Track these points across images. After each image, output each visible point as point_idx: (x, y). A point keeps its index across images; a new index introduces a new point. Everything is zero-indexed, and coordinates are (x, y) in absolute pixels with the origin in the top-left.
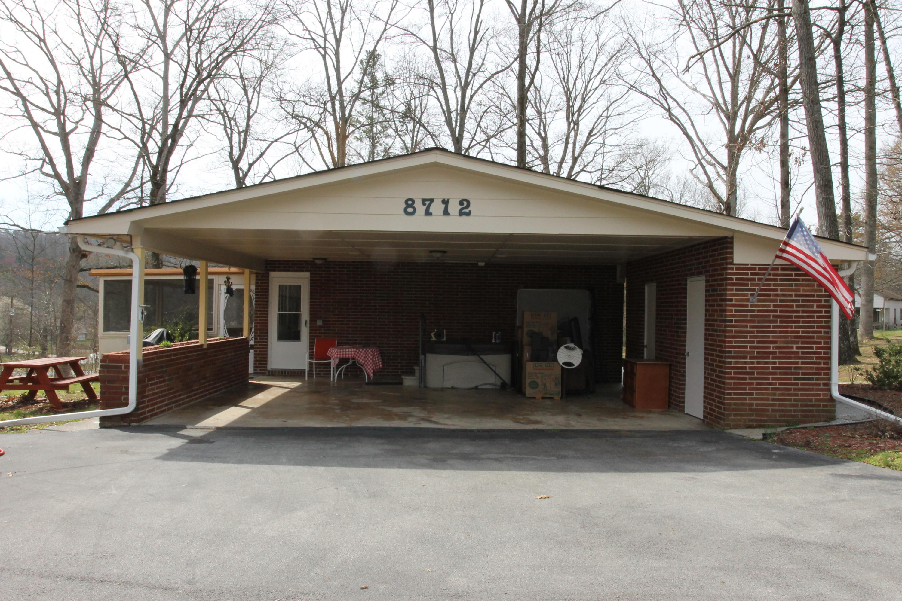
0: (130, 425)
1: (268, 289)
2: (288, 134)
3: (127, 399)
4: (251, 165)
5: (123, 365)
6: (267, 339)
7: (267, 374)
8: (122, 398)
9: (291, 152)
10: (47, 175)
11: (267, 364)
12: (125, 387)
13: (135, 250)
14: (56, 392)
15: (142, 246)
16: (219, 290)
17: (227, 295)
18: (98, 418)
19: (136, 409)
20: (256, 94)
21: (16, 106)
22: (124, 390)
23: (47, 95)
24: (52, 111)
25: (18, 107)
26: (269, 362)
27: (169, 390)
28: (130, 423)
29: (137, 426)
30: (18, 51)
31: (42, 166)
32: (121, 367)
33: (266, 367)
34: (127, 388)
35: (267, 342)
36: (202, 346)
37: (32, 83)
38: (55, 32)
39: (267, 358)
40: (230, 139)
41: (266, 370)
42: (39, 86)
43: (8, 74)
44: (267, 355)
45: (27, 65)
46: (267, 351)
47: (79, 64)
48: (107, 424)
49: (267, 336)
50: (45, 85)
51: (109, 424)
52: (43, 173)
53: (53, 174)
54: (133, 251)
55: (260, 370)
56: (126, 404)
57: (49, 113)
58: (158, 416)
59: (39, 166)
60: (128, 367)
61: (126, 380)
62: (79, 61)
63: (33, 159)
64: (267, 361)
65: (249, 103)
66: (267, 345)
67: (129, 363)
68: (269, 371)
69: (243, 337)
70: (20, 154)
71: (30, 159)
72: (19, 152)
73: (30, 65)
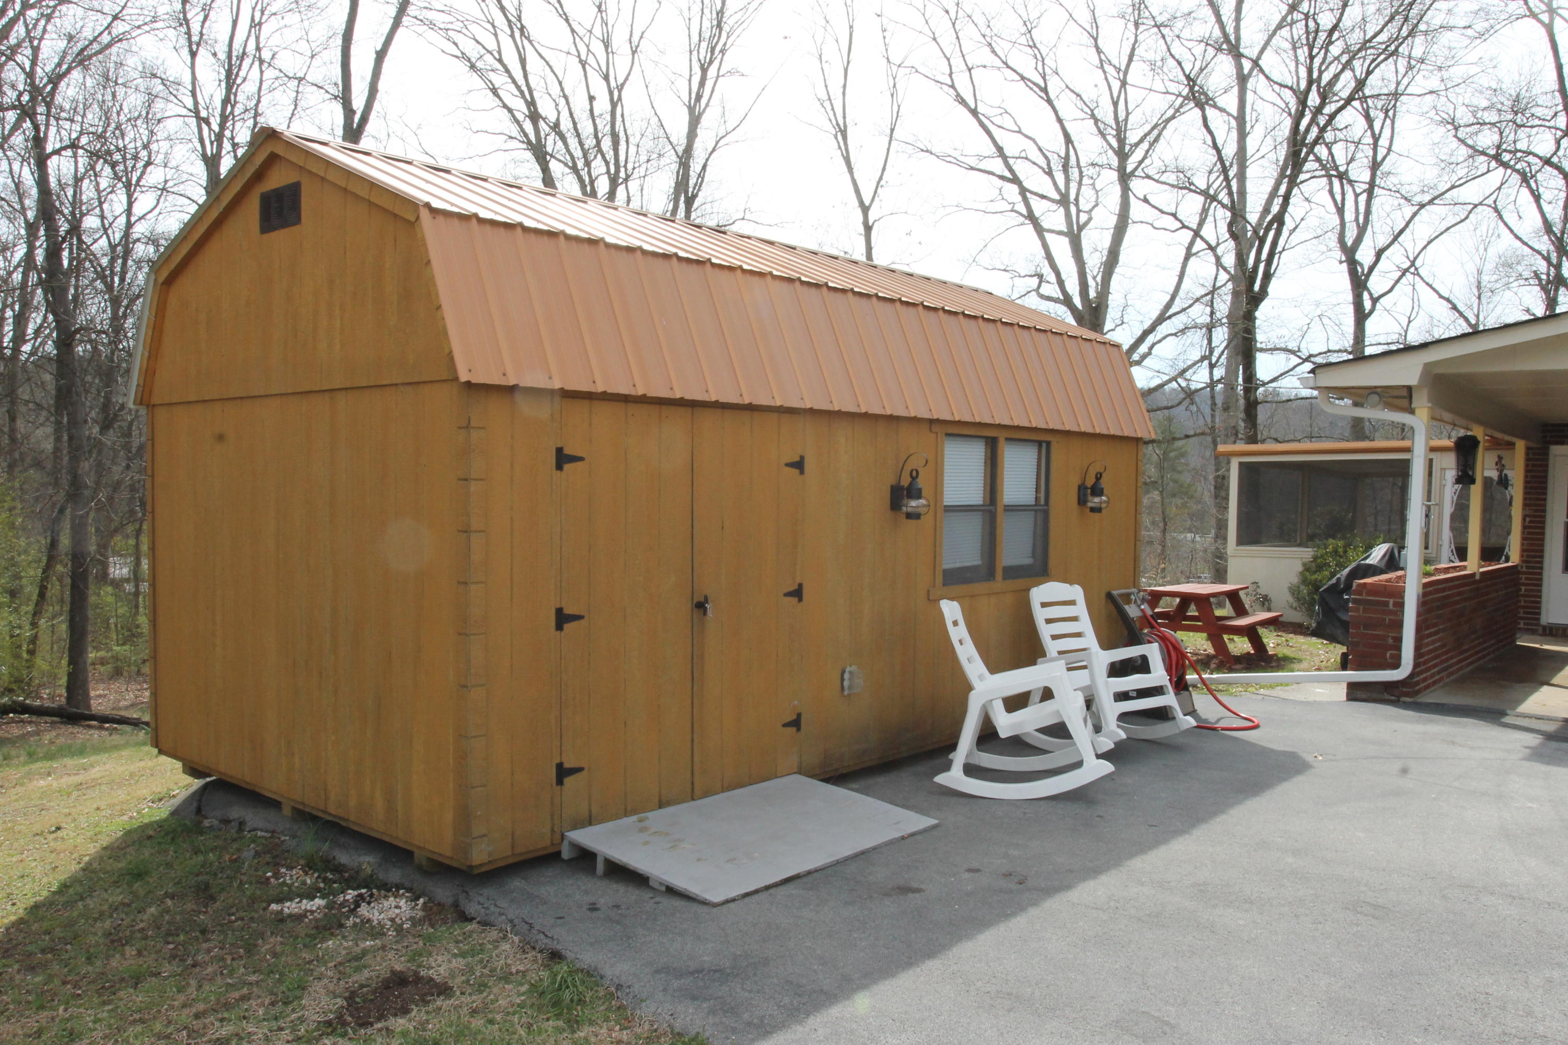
0: (1399, 701)
1: (1546, 477)
2: (1453, 187)
3: (1399, 657)
4: (1379, 254)
5: (1391, 601)
6: (1541, 568)
7: (1540, 631)
8: (1388, 655)
9: (1459, 220)
10: (1049, 299)
11: (1539, 614)
12: (1393, 638)
13: (1417, 411)
14: (1225, 637)
15: (1430, 405)
16: (1443, 478)
17: (1456, 486)
18: (1345, 686)
19: (1412, 676)
20: (1388, 122)
21: (1000, 197)
22: (1390, 641)
23: (1050, 173)
24: (1057, 197)
25: (1003, 199)
26: (1543, 611)
27: (1442, 646)
28: (1399, 697)
29: (1410, 703)
30: (1006, 112)
31: (1039, 286)
32: (1387, 604)
33: (1538, 619)
34: (1399, 640)
35: (1541, 574)
36: (1473, 575)
37: (1026, 158)
38: (1057, 73)
39: (1540, 602)
40: (1340, 211)
41: (1538, 625)
42: (1037, 162)
43: (1000, 149)
44: (1540, 597)
45: (1020, 132)
46: (1540, 591)
47: (1093, 116)
48: (1359, 694)
49: (1541, 562)
50: (1046, 158)
51: (1363, 696)
52: (1042, 297)
53: (1062, 297)
54: (1412, 412)
55: (1525, 624)
56: (1396, 665)
57: (1053, 201)
58: (1432, 689)
59: (1035, 286)
60: (1401, 605)
61: (1399, 625)
62: (1092, 111)
63: (1024, 277)
64: (1539, 608)
65: (1376, 139)
66: (1541, 579)
67: (1403, 597)
68: (1544, 628)
69: (1510, 564)
70: (1005, 270)
71: (1020, 276)
72: (1003, 268)
73: (1023, 131)
